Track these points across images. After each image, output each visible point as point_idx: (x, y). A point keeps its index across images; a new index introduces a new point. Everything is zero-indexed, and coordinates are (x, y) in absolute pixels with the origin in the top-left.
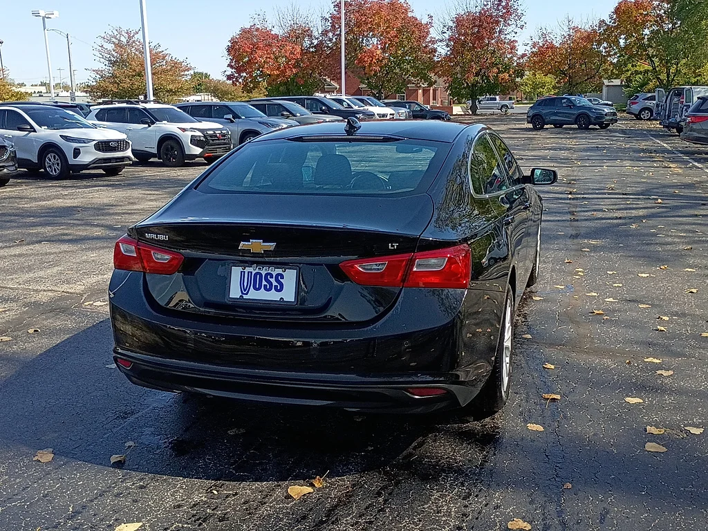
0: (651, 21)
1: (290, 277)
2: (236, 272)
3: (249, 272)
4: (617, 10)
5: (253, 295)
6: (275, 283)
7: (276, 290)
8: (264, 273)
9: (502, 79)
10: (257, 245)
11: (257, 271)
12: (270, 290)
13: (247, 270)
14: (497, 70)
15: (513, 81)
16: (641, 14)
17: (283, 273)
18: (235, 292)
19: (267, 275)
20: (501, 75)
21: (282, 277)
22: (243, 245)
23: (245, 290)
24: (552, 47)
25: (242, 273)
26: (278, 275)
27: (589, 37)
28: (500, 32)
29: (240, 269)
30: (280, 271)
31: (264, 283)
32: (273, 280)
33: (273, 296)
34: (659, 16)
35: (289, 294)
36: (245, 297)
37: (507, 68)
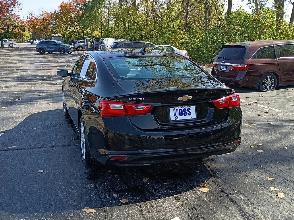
0: (75, 12)
1: (193, 109)
2: (171, 110)
3: (177, 109)
4: (61, 6)
5: (180, 118)
6: (187, 112)
7: (189, 115)
8: (183, 109)
9: (15, 32)
10: (185, 98)
11: (180, 108)
12: (186, 115)
13: (176, 108)
14: (12, 28)
15: (20, 33)
16: (71, 9)
17: (190, 108)
18: (172, 118)
19: (184, 109)
20: (15, 30)
21: (190, 110)
22: (180, 98)
23: (176, 117)
24: (37, 19)
25: (174, 110)
26: (188, 109)
27: (51, 16)
28: (11, 11)
29: (173, 108)
30: (189, 107)
31: (183, 113)
32: (187, 111)
33: (188, 117)
34: (78, 10)
35: (193, 116)
36: (177, 119)
37: (16, 27)
